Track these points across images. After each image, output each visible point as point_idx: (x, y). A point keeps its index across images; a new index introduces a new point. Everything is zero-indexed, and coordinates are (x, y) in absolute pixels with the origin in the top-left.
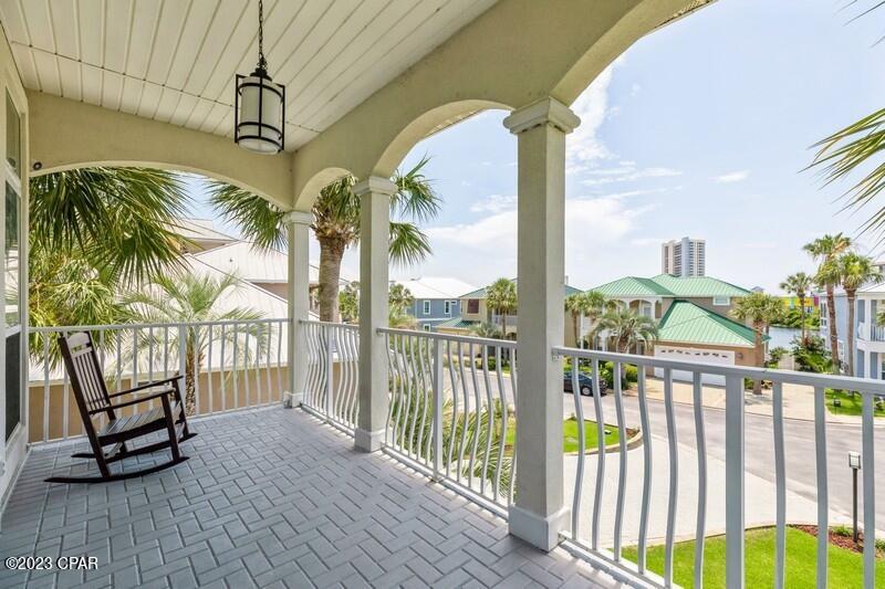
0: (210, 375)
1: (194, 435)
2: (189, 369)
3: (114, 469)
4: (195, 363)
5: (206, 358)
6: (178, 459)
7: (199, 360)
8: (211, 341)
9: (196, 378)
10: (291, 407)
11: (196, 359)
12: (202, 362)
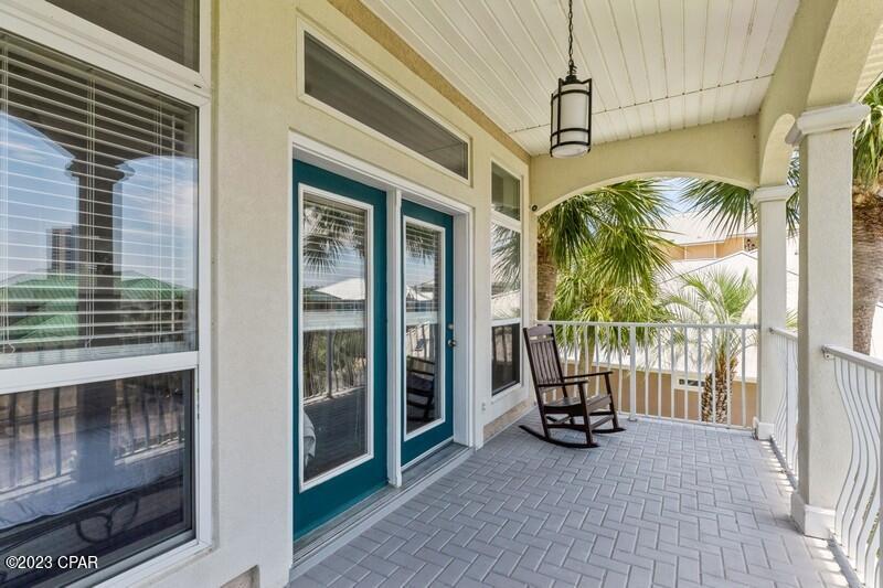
0: (743, 385)
1: (622, 430)
2: (720, 374)
3: (556, 434)
4: (728, 368)
5: (740, 365)
6: (590, 445)
7: (732, 366)
8: (744, 348)
9: (728, 385)
10: (757, 438)
11: (728, 364)
12: (735, 369)
